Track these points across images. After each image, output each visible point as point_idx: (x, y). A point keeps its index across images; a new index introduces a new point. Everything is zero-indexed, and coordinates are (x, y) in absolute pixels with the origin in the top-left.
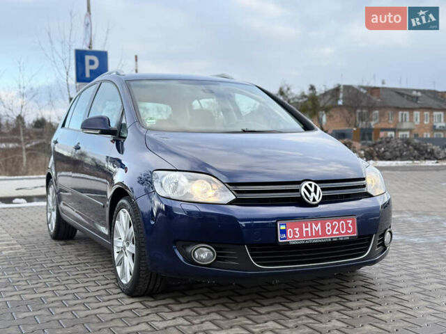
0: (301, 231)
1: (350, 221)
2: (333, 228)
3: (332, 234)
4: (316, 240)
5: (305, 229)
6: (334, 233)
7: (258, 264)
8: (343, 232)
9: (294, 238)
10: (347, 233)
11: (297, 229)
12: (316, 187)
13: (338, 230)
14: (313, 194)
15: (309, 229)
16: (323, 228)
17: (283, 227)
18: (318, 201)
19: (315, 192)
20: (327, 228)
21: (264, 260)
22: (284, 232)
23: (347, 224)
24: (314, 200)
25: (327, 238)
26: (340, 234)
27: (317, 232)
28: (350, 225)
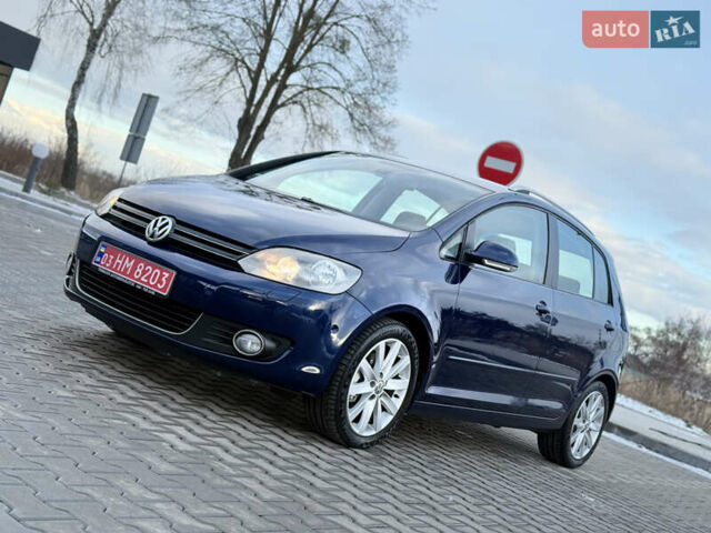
0: (114, 260)
1: (167, 275)
2: (144, 272)
3: (139, 280)
4: (121, 277)
5: (118, 261)
6: (143, 279)
7: (81, 286)
8: (151, 283)
9: (104, 265)
10: (155, 286)
11: (112, 257)
12: (167, 224)
13: (148, 278)
14: (156, 229)
15: (121, 262)
16: (134, 268)
17: (103, 250)
18: (156, 239)
19: (160, 228)
20: (138, 270)
21: (91, 286)
22: (101, 255)
23: (162, 276)
24: (152, 236)
25: (132, 282)
26: (148, 283)
27: (126, 269)
28: (164, 279)
